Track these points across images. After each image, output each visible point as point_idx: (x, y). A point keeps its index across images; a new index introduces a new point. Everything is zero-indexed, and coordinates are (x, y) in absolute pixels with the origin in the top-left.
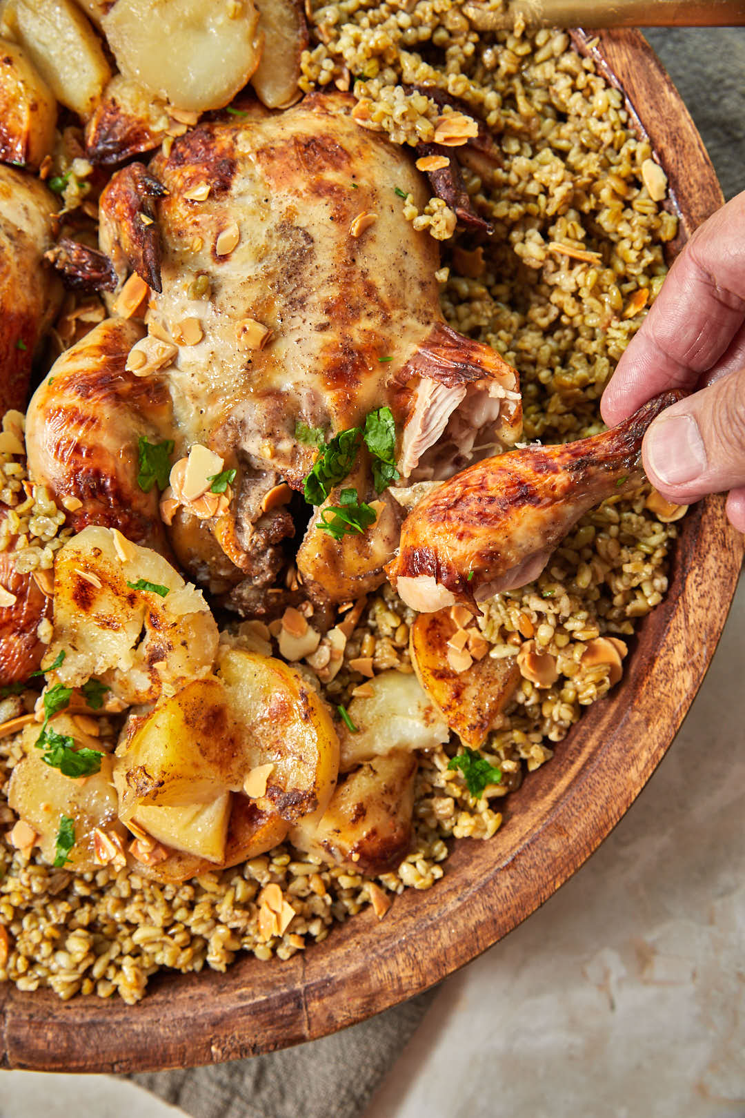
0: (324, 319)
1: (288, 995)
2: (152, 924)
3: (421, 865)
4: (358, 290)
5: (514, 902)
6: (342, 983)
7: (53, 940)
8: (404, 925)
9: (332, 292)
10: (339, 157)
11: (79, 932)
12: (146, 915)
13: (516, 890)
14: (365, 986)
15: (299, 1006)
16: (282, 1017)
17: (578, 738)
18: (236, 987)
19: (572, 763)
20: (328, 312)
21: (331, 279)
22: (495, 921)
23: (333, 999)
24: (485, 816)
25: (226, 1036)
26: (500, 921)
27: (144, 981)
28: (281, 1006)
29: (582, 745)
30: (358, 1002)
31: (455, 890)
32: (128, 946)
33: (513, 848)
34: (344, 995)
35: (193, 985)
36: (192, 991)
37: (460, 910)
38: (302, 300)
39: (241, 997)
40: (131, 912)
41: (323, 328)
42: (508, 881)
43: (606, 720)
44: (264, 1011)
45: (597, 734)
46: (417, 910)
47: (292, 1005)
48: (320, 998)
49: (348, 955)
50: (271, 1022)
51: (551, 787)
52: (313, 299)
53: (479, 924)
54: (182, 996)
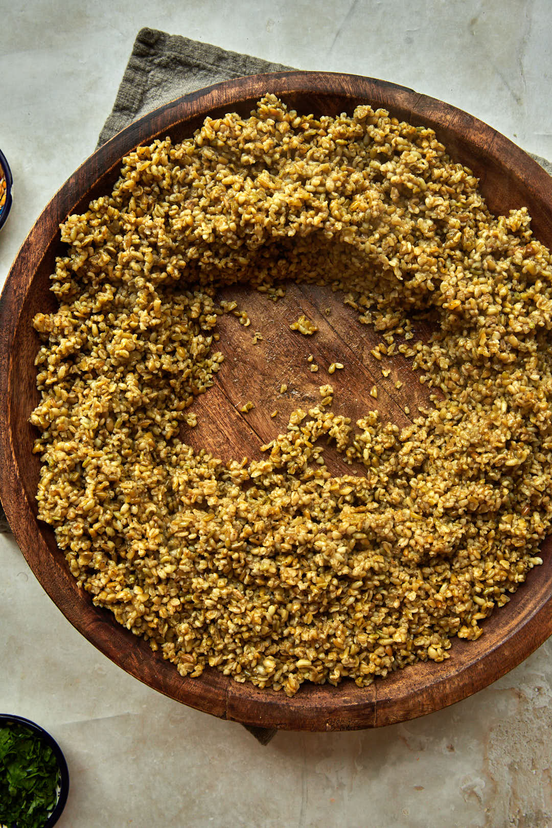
1: (368, 704)
2: (307, 659)
3: (440, 651)
5: (485, 676)
6: (396, 702)
7: (257, 659)
8: (428, 679)
11: (270, 657)
12: (305, 653)
13: (485, 671)
14: (406, 705)
15: (373, 711)
16: (364, 714)
17: (523, 602)
18: (342, 696)
19: (519, 613)
22: (473, 685)
23: (390, 710)
24: (475, 629)
25: (335, 720)
26: (475, 685)
27: (298, 687)
28: (364, 709)
29: (525, 605)
30: (401, 713)
31: (455, 665)
32: (292, 667)
33: (486, 650)
34: (395, 708)
35: (320, 691)
36: (319, 694)
37: (457, 676)
39: (345, 701)
40: (298, 651)
42: (482, 666)
43: (539, 595)
44: (354, 710)
45: (534, 601)
46: (435, 672)
47: (369, 709)
48: (384, 708)
49: (399, 688)
50: (358, 716)
51: (507, 623)
53: (465, 685)
54: (315, 696)
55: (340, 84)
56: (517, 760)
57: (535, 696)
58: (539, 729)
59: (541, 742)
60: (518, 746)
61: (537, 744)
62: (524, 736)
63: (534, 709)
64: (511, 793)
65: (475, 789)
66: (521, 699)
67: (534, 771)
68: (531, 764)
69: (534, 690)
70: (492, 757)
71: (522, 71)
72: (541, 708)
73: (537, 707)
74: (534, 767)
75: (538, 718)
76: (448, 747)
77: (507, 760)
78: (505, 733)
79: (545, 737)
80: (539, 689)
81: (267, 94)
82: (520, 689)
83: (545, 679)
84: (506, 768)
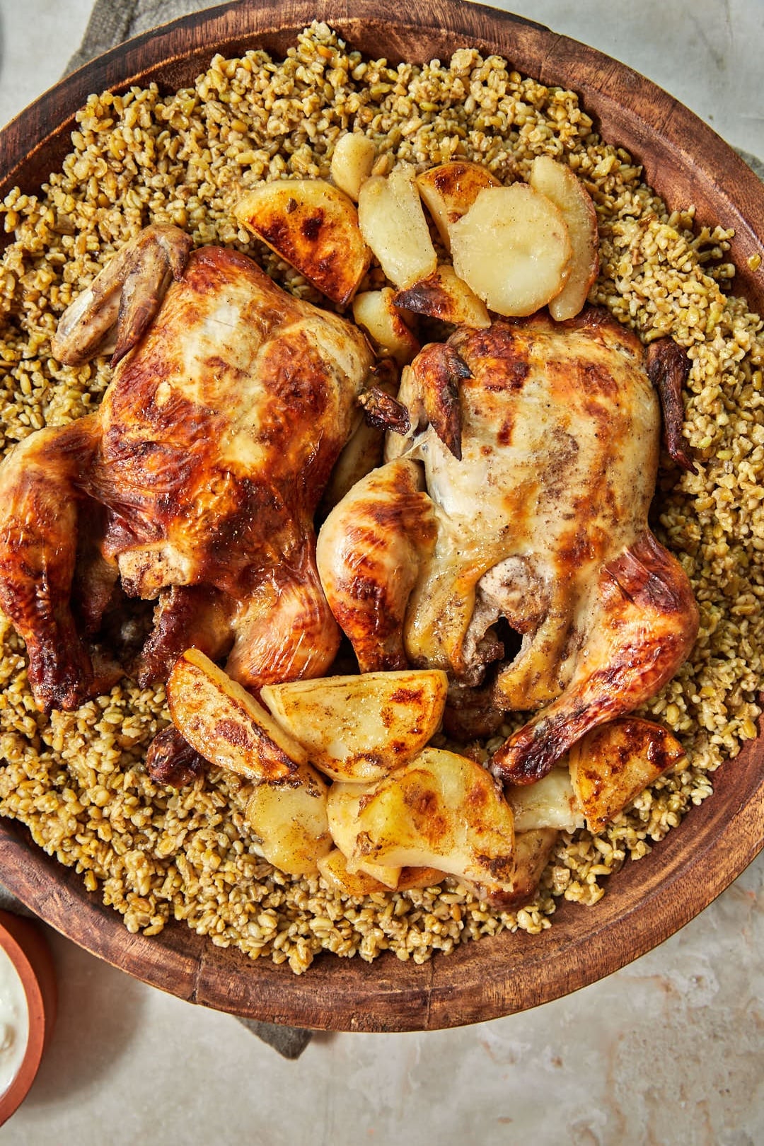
0: (571, 510)
1: (418, 993)
2: (327, 918)
3: (535, 916)
4: (602, 496)
5: (602, 961)
6: (461, 993)
7: (250, 913)
8: (515, 959)
9: (582, 492)
10: (610, 387)
11: (271, 911)
12: (324, 909)
13: (605, 952)
14: (477, 999)
15: (425, 1004)
16: (410, 1009)
17: (672, 847)
18: (379, 978)
19: (665, 865)
20: (576, 506)
21: (584, 482)
22: (584, 972)
23: (451, 1003)
24: (592, 888)
25: (365, 1014)
26: (588, 973)
27: (312, 959)
28: (411, 1001)
29: (674, 853)
30: (470, 1010)
31: (558, 940)
32: (303, 929)
33: (608, 920)
34: (460, 1002)
35: (345, 968)
36: (344, 973)
37: (560, 958)
38: (558, 492)
39: (383, 987)
40: (313, 905)
41: (569, 517)
42: (600, 945)
43: (698, 840)
44: (396, 1001)
45: (689, 849)
46: (526, 949)
47: (419, 1001)
48: (442, 1000)
49: (468, 972)
50: (401, 1011)
51: (645, 880)
52: (567, 493)
53: (572, 971)
54: (336, 975)
55: (431, 12)
56: (659, 1085)
57: (691, 989)
58: (694, 1039)
59: (697, 1060)
60: (661, 1064)
61: (690, 1063)
62: (671, 1049)
63: (689, 1009)
64: (645, 1135)
65: (592, 1127)
66: (670, 993)
67: (683, 1104)
68: (678, 1092)
69: (690, 980)
70: (620, 1080)
71: (728, 17)
72: (700, 1009)
73: (693, 1006)
74: (683, 1097)
75: (694, 1022)
76: (552, 1060)
77: (644, 1084)
78: (642, 1044)
79: (702, 1053)
80: (699, 979)
81: (314, 23)
82: (668, 978)
83: (708, 964)
84: (641, 1097)
